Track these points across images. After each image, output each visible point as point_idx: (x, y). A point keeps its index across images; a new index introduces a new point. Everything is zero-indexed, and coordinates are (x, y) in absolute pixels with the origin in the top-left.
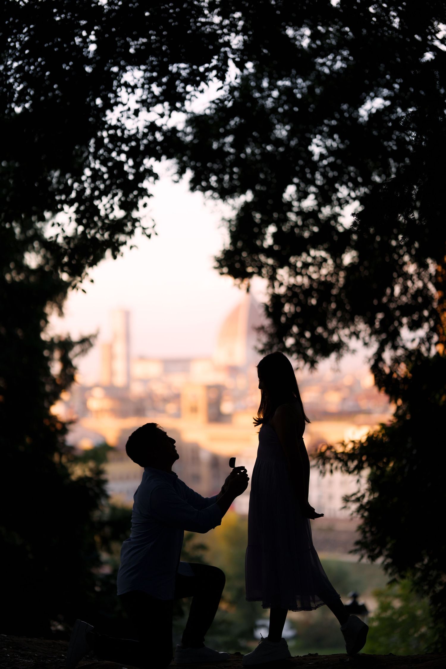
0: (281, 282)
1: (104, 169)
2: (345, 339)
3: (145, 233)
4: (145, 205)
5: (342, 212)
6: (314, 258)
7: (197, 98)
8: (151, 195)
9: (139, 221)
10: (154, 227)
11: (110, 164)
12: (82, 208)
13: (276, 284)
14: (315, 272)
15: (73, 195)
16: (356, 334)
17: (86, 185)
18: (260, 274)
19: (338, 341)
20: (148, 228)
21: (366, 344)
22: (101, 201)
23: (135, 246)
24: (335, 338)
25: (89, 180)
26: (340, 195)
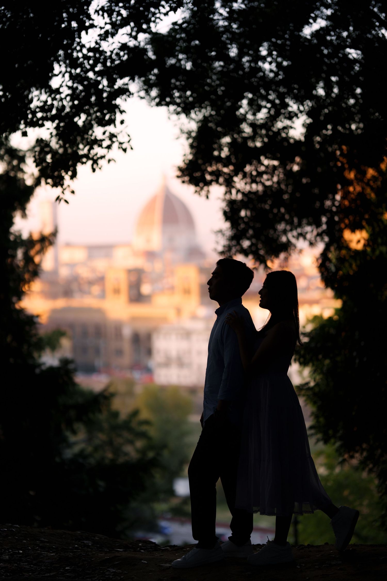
0: (238, 189)
1: (80, 88)
2: (293, 240)
3: (122, 148)
4: (122, 122)
5: (293, 125)
6: (267, 167)
7: (162, 20)
8: (124, 111)
9: (116, 137)
10: (129, 142)
11: (86, 83)
12: (62, 124)
13: (234, 191)
14: (268, 180)
15: (54, 112)
16: (302, 235)
17: (65, 103)
18: (217, 182)
19: (286, 241)
20: (124, 143)
21: (312, 244)
22: (80, 118)
23: (113, 160)
24: (284, 239)
25: (68, 98)
26: (290, 109)
